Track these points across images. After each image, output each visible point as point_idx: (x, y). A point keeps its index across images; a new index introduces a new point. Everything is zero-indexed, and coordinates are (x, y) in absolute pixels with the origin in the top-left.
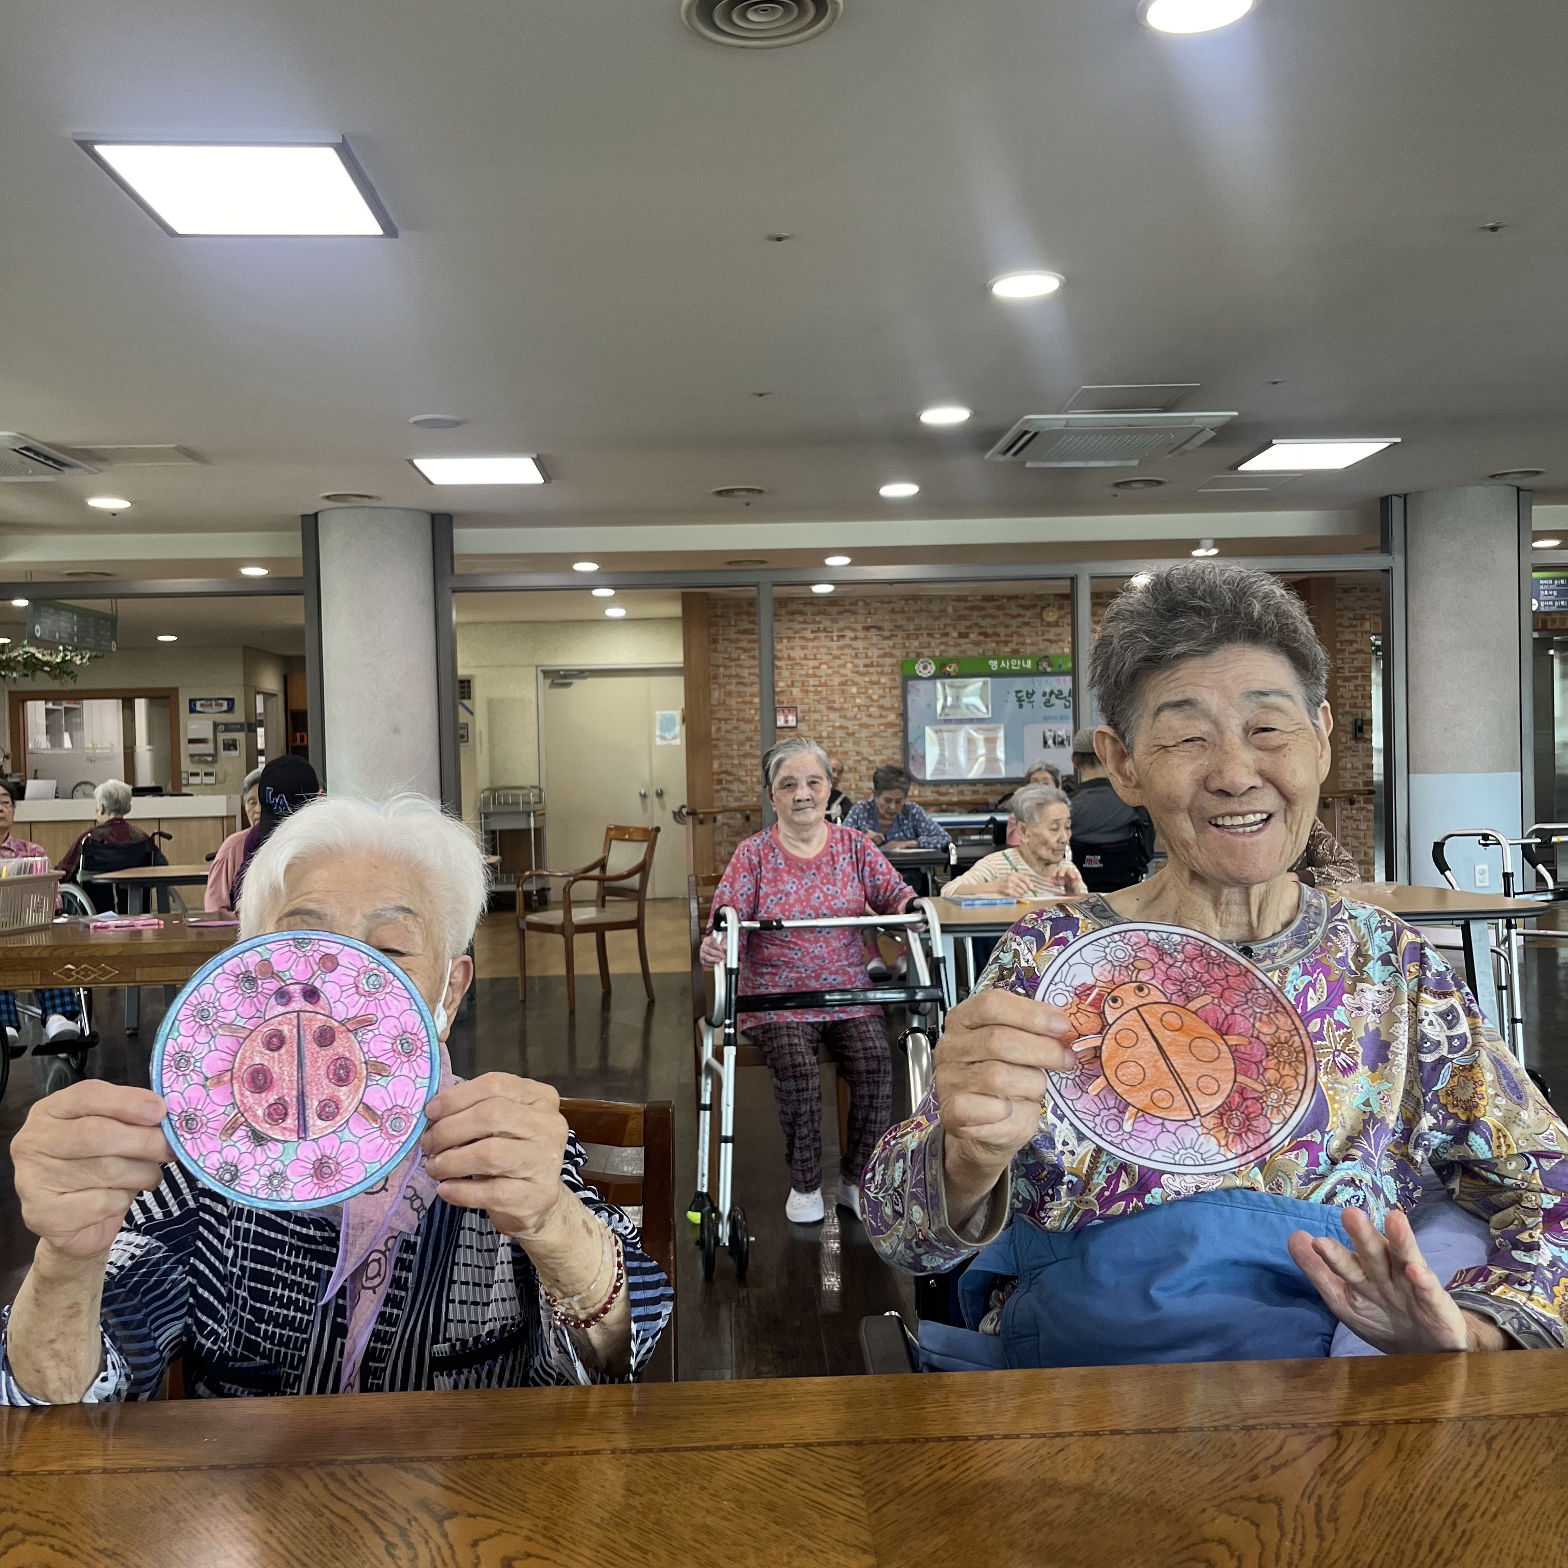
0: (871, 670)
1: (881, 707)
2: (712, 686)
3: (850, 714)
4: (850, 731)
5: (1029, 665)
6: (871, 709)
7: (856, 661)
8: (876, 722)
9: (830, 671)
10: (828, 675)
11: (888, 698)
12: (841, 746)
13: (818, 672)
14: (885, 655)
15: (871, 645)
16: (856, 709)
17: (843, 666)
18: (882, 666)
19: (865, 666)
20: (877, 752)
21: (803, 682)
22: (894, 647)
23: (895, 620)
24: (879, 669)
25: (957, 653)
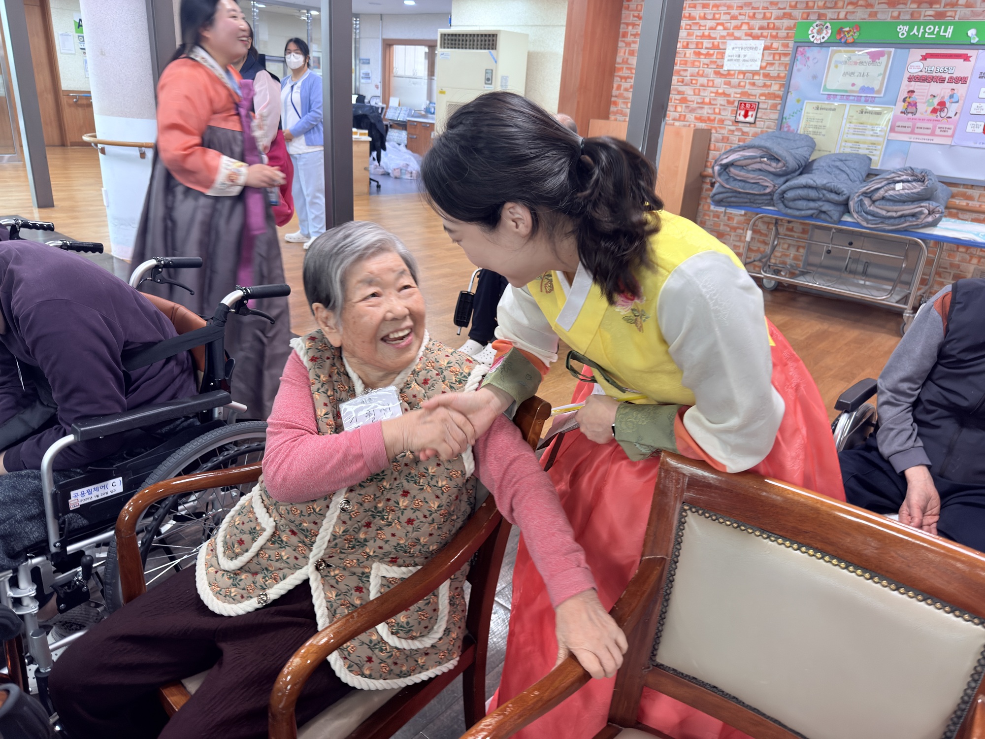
0: (765, 33)
1: (766, 76)
2: (621, 44)
3: (735, 81)
4: (731, 99)
5: (949, 33)
6: (756, 77)
7: (752, 22)
8: (760, 91)
9: (724, 33)
10: (723, 37)
11: (777, 65)
12: (719, 114)
13: (713, 34)
14: (784, 16)
16: (741, 76)
17: (738, 28)
18: (778, 29)
19: (761, 28)
21: (697, 44)
24: (774, 32)
25: (866, 16)
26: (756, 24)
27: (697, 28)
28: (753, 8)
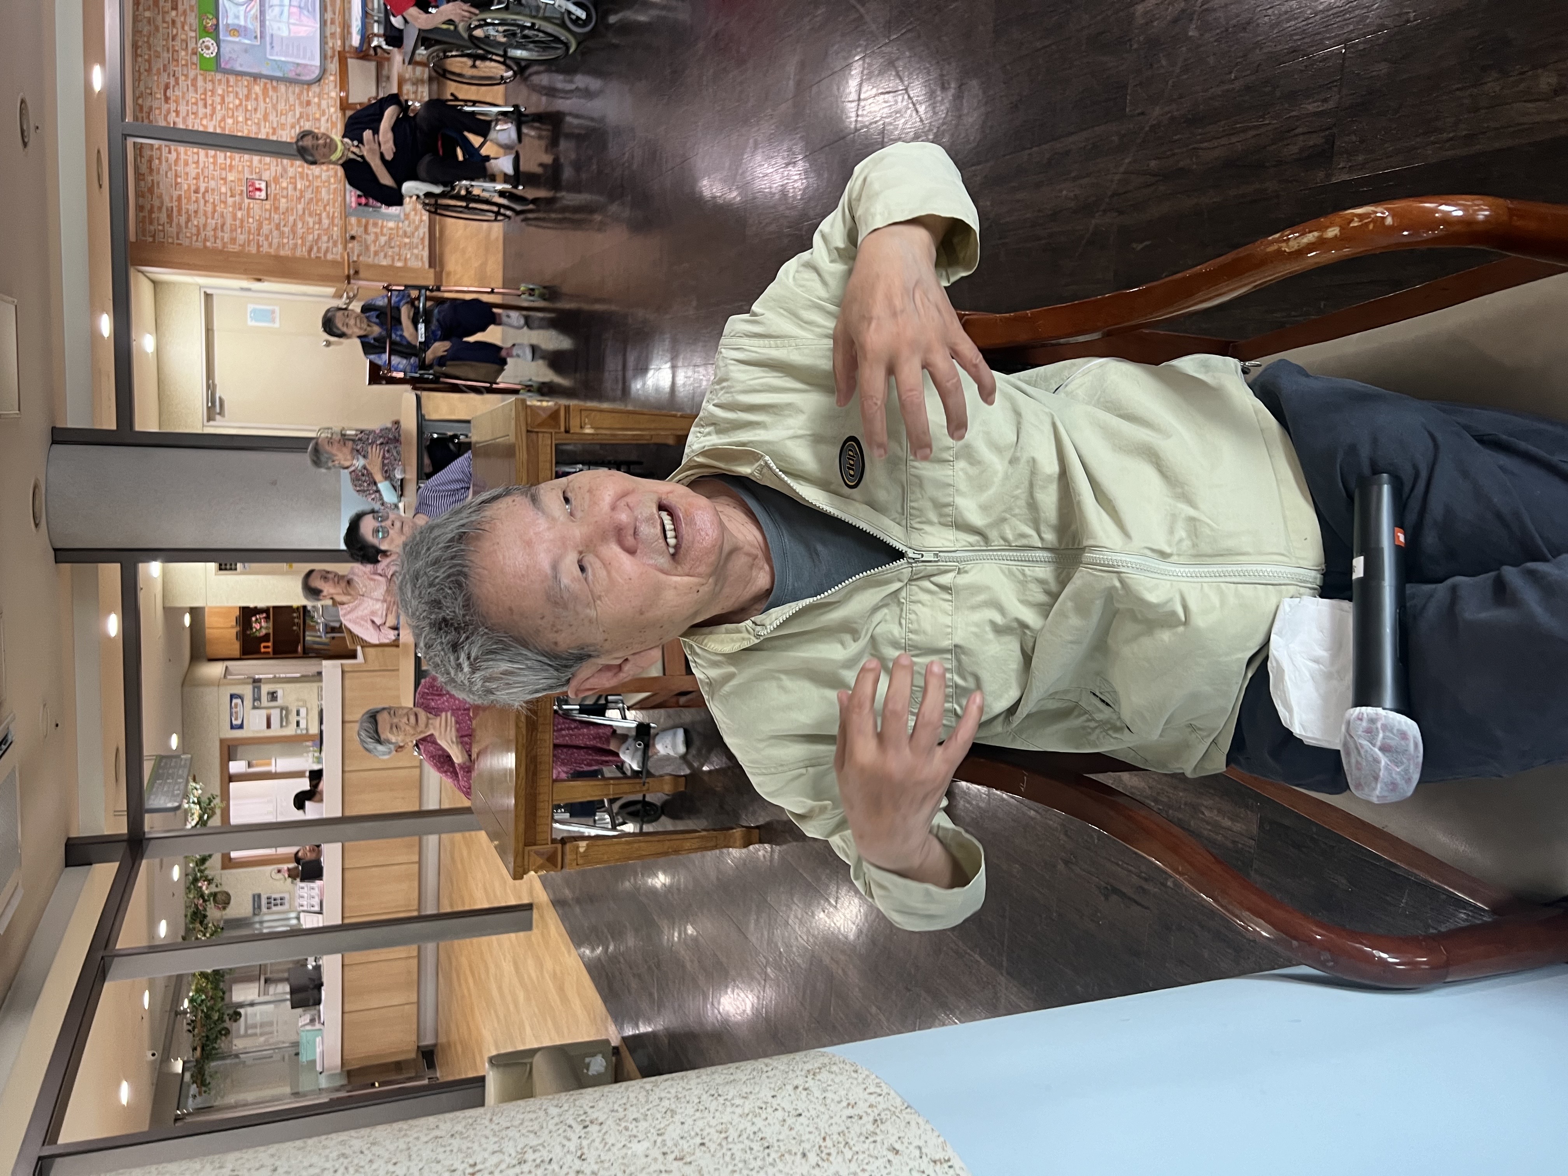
0: (209, 102)
1: (247, 97)
4: (271, 131)
6: (249, 108)
7: (200, 115)
8: (262, 105)
11: (238, 89)
14: (194, 85)
15: (183, 97)
16: (249, 122)
18: (205, 90)
19: (205, 106)
20: (292, 108)
21: (221, 169)
22: (186, 76)
23: (159, 69)
24: (209, 93)
25: (193, 14)
26: (201, 111)
27: (206, 171)
28: (188, 115)
